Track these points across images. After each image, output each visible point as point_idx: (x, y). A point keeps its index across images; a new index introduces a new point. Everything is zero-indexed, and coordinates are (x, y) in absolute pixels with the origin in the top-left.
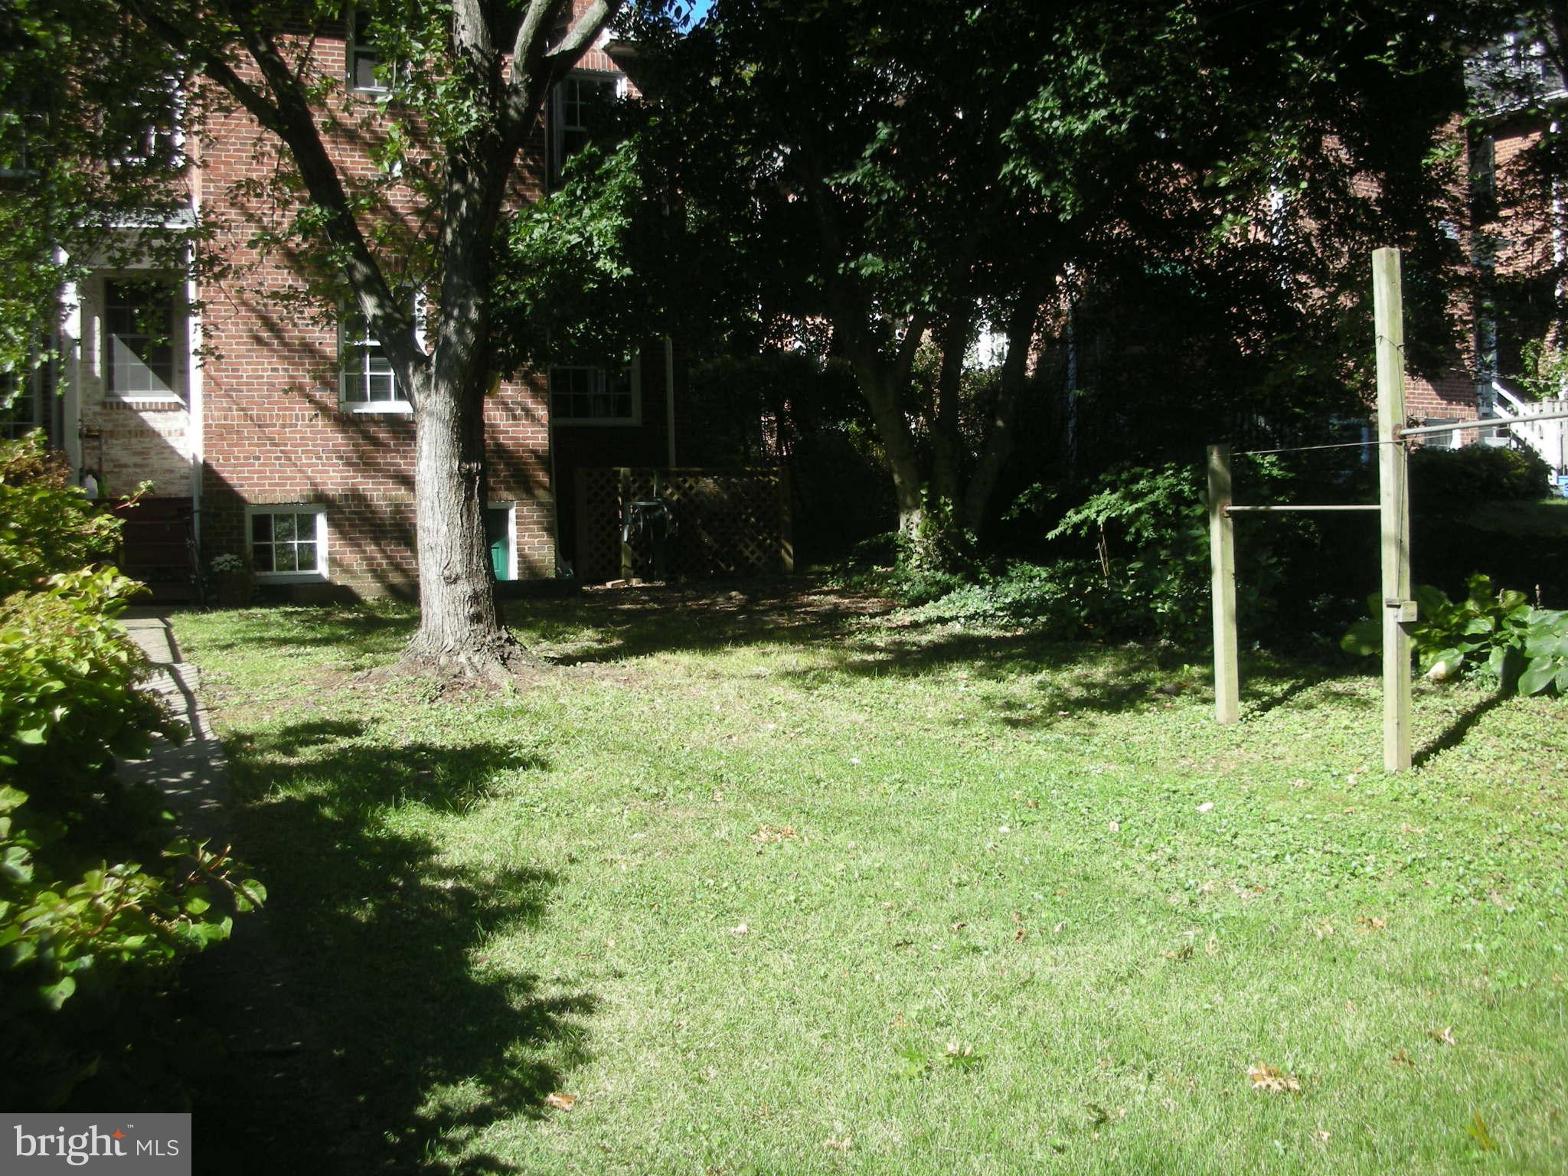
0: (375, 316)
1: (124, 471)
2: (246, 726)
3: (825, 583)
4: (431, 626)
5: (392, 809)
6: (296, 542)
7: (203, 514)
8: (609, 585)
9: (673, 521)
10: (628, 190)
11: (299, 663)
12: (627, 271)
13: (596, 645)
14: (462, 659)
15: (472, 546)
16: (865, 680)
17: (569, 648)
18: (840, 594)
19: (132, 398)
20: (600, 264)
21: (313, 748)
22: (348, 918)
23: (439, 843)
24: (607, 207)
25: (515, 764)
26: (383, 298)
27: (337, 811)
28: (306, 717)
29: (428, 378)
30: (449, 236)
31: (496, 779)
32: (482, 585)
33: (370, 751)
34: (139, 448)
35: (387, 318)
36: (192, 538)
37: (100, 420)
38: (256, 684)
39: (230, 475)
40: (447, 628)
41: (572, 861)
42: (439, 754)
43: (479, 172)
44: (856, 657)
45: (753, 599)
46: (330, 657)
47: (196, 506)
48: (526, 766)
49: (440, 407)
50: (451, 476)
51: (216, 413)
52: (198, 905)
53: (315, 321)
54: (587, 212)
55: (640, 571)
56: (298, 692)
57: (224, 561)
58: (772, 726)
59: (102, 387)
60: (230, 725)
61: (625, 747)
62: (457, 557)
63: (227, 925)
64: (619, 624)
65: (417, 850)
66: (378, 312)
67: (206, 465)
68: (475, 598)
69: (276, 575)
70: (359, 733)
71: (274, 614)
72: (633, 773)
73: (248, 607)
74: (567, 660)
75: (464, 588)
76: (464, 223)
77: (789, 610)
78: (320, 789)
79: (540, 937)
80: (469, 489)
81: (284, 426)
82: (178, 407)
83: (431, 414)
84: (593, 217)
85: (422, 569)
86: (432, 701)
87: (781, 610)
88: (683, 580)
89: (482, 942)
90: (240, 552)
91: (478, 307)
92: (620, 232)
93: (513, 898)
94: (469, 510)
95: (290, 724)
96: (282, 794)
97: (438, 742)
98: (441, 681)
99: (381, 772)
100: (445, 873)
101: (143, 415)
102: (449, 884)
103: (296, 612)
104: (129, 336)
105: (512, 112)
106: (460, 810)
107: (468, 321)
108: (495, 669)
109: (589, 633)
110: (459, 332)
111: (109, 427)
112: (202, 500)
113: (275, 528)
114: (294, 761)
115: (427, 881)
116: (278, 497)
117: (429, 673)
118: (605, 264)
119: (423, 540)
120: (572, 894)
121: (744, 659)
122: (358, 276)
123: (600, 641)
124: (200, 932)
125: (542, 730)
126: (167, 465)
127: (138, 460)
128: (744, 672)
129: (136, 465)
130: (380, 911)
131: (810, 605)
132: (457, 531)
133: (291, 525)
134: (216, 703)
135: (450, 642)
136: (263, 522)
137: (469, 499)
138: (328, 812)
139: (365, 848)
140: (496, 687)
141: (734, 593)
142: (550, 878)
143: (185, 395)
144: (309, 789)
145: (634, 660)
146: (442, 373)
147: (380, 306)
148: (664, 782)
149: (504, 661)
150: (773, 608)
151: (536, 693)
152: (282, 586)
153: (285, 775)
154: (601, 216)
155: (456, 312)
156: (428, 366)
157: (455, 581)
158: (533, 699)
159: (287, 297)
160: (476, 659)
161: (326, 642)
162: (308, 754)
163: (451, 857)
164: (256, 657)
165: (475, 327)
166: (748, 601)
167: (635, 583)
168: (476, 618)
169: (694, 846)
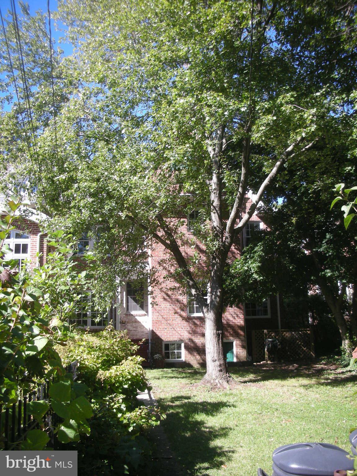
0: (195, 294)
1: (131, 332)
2: (162, 396)
3: (321, 362)
4: (209, 373)
5: (196, 414)
6: (176, 351)
7: (152, 344)
8: (261, 363)
9: (279, 345)
10: (260, 256)
11: (176, 382)
12: (262, 278)
13: (253, 378)
14: (217, 381)
15: (219, 352)
16: (322, 387)
17: (246, 379)
18: (325, 364)
19: (133, 313)
20: (254, 275)
21: (178, 402)
22: (184, 435)
23: (206, 422)
24: (255, 261)
25: (227, 406)
26: (197, 289)
27: (184, 415)
28: (177, 395)
29: (208, 309)
30: (212, 274)
31: (222, 409)
32: (222, 362)
33: (192, 403)
34: (135, 326)
35: (198, 294)
36: (149, 350)
37: (125, 318)
38: (165, 387)
39: (159, 333)
40: (213, 374)
41: (237, 426)
42: (210, 404)
43: (219, 259)
44: (323, 381)
45: (300, 366)
46: (184, 381)
47: (150, 342)
48: (230, 406)
49: (211, 317)
50: (214, 334)
51: (155, 317)
52: (154, 418)
53: (181, 294)
54: (250, 262)
55: (270, 359)
56: (175, 389)
57: (157, 356)
58: (295, 398)
59: (126, 309)
60: (159, 396)
61: (256, 402)
62: (216, 355)
63: (159, 422)
64: (261, 373)
65: (202, 423)
66: (195, 293)
67: (152, 331)
68: (220, 365)
69: (171, 360)
70: (190, 399)
71: (169, 370)
72: (256, 408)
73: (163, 368)
74: (245, 382)
75: (217, 363)
76: (216, 271)
77: (309, 369)
78: (180, 410)
79: (226, 440)
80: (219, 338)
81: (173, 320)
82: (145, 315)
83: (209, 319)
84: (252, 263)
85: (207, 358)
86: (209, 391)
87: (306, 369)
88: (282, 361)
89: (213, 440)
90: (161, 354)
91: (220, 292)
92: (258, 267)
93: (222, 432)
94: (219, 343)
95: (173, 396)
96: (171, 411)
97: (209, 401)
98: (211, 387)
99: (194, 407)
100: (207, 428)
101: (136, 317)
102: (208, 430)
103: (176, 370)
104: (132, 297)
105: (226, 243)
106: (213, 415)
107: (217, 295)
108: (225, 384)
109: (252, 375)
110: (215, 298)
111: (127, 320)
112: (151, 340)
113: (171, 347)
114: (174, 404)
115: (203, 429)
116: (171, 339)
117: (209, 385)
118: (255, 276)
119: (207, 351)
120: (235, 432)
121: (292, 382)
122: (191, 284)
123: (255, 377)
124: (154, 423)
125: (235, 399)
126: (142, 330)
127: (135, 329)
128: (291, 385)
129: (134, 331)
130: (191, 435)
131: (315, 367)
132: (216, 348)
133: (175, 347)
134: (155, 391)
135: (214, 377)
136: (167, 346)
137: (218, 340)
138: (181, 415)
139: (189, 423)
140: (225, 388)
141: (295, 365)
142: (231, 429)
143: (147, 312)
144: (177, 410)
145: (263, 382)
146: (212, 309)
147: (196, 291)
148: (263, 410)
149: (228, 382)
150: (305, 368)
151: (235, 390)
152: (172, 363)
153: (172, 407)
154: (254, 263)
155: (214, 293)
156: (208, 307)
157: (215, 361)
158: (234, 392)
159: (174, 289)
160: (220, 381)
161: (183, 378)
162: (177, 403)
163: (209, 424)
164: (164, 380)
165: (219, 297)
166: (298, 367)
167: (269, 362)
168: (221, 371)
169: (266, 424)
